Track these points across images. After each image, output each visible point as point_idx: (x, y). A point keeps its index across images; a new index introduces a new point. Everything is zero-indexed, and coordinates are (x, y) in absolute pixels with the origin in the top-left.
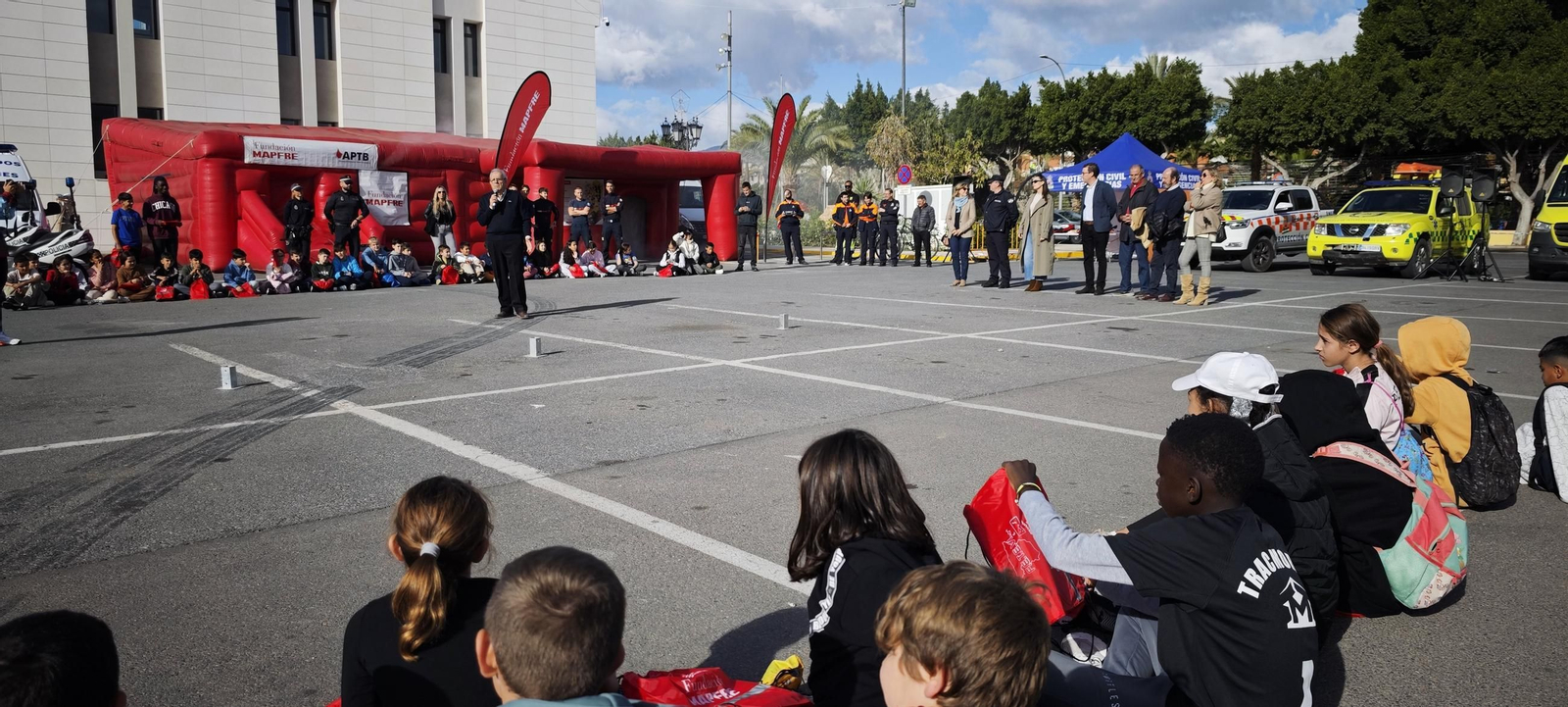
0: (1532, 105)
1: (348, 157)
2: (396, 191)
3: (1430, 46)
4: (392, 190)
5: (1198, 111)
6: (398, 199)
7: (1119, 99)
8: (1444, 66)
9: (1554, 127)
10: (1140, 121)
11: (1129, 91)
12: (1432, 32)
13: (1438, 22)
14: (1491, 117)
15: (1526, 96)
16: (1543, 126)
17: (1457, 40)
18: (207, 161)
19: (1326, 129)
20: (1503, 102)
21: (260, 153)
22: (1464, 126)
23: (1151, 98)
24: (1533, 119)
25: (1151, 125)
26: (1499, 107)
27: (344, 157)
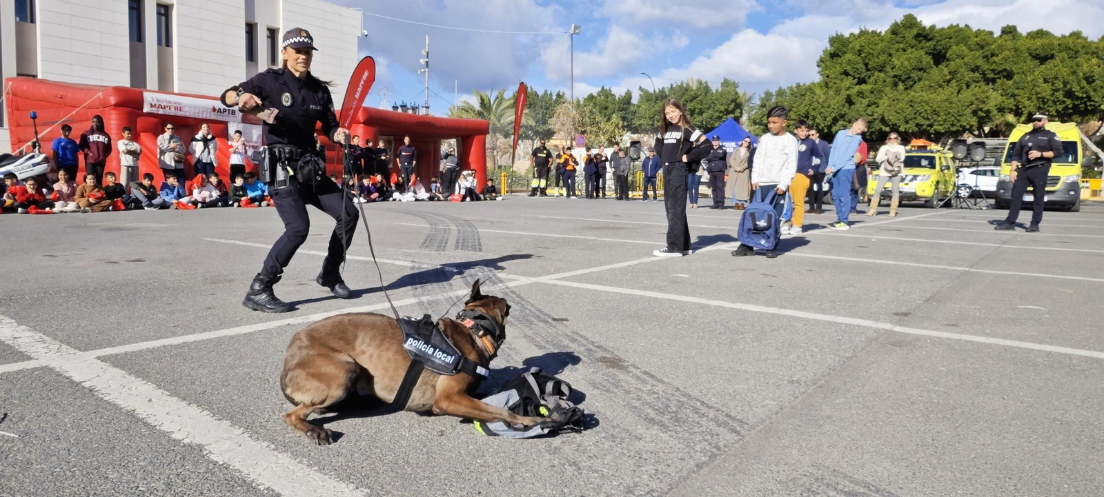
0: (935, 113)
1: (221, 112)
2: (255, 138)
3: (866, 78)
4: (252, 137)
5: (738, 110)
6: (255, 145)
7: (691, 101)
8: (877, 90)
9: (947, 126)
10: (705, 115)
11: (697, 97)
12: (868, 70)
13: (871, 64)
14: (911, 119)
15: (932, 107)
16: (941, 125)
17: (882, 75)
18: (114, 109)
19: (817, 124)
20: (918, 111)
21: (155, 105)
22: (896, 124)
23: (711, 101)
24: (935, 120)
25: (711, 118)
26: (915, 113)
27: (218, 112)
